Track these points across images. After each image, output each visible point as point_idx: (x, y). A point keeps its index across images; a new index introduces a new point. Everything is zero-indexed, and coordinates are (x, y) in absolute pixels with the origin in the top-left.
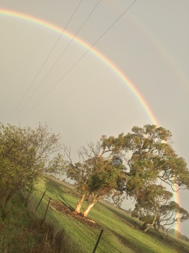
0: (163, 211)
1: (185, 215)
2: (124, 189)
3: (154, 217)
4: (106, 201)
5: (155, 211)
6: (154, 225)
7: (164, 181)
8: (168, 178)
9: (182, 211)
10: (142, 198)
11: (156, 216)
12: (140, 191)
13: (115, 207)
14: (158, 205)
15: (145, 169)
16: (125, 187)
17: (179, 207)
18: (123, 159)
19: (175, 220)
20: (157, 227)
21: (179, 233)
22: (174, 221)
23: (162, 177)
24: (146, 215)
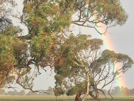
0: (96, 68)
1: (127, 62)
2: (30, 62)
3: (86, 82)
4: (9, 93)
5: (85, 74)
6: (90, 93)
7: (82, 25)
8: (87, 20)
9: (120, 57)
10: (61, 63)
11: (88, 80)
12: (55, 54)
13: (28, 94)
14: (86, 64)
15: (49, 18)
16: (29, 58)
17: (115, 54)
18: (10, 18)
19: (115, 74)
20: (94, 93)
21: (126, 88)
22: (115, 76)
23: (79, 21)
24: (74, 85)
